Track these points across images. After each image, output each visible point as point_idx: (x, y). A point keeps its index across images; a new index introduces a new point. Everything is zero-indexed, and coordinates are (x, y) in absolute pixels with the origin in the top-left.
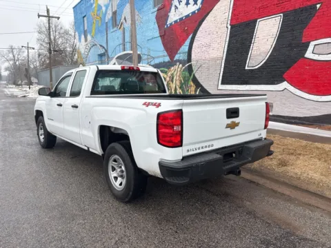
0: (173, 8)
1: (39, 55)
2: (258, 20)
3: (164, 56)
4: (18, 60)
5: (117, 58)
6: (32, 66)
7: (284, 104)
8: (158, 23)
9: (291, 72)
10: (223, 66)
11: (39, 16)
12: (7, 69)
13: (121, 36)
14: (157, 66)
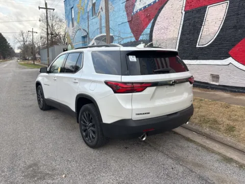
1: (41, 38)
2: (208, 6)
3: (131, 37)
4: (26, 41)
5: (96, 39)
6: (36, 46)
7: (229, 76)
8: (127, 11)
9: (236, 49)
10: (178, 45)
11: (40, 8)
12: (19, 48)
13: (99, 22)
14: (125, 45)
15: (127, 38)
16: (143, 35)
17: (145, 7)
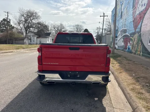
0: (138, 8)
3: (133, 30)
5: (121, 31)
8: (133, 15)
13: (122, 22)
14: (131, 34)
16: (138, 28)
17: (140, 13)
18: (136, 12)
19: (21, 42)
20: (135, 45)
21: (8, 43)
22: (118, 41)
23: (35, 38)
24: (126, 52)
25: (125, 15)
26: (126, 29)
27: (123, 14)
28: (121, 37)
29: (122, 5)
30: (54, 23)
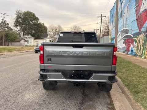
0: (142, 5)
8: (136, 13)
11: (98, 17)
13: (123, 22)
14: (134, 35)
15: (135, 30)
16: (143, 28)
17: (146, 9)
18: (140, 9)
19: (17, 43)
20: (140, 47)
21: (3, 44)
22: (118, 42)
23: (33, 39)
24: (129, 54)
25: (126, 14)
26: (128, 29)
27: (123, 13)
28: (121, 38)
29: (122, 3)
30: (52, 25)
